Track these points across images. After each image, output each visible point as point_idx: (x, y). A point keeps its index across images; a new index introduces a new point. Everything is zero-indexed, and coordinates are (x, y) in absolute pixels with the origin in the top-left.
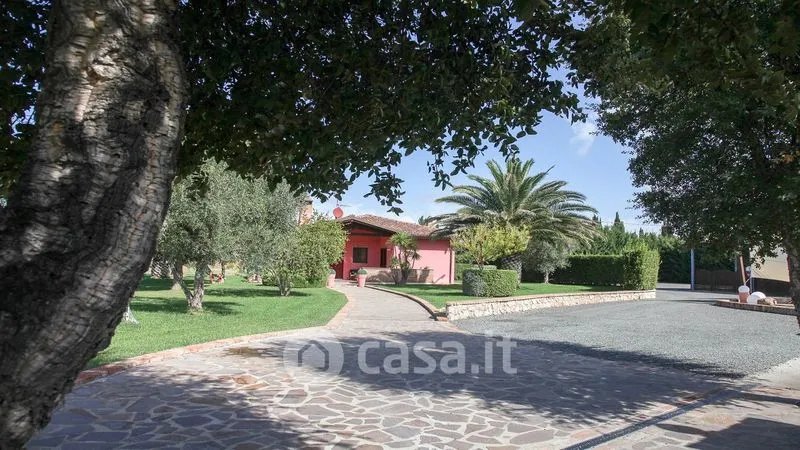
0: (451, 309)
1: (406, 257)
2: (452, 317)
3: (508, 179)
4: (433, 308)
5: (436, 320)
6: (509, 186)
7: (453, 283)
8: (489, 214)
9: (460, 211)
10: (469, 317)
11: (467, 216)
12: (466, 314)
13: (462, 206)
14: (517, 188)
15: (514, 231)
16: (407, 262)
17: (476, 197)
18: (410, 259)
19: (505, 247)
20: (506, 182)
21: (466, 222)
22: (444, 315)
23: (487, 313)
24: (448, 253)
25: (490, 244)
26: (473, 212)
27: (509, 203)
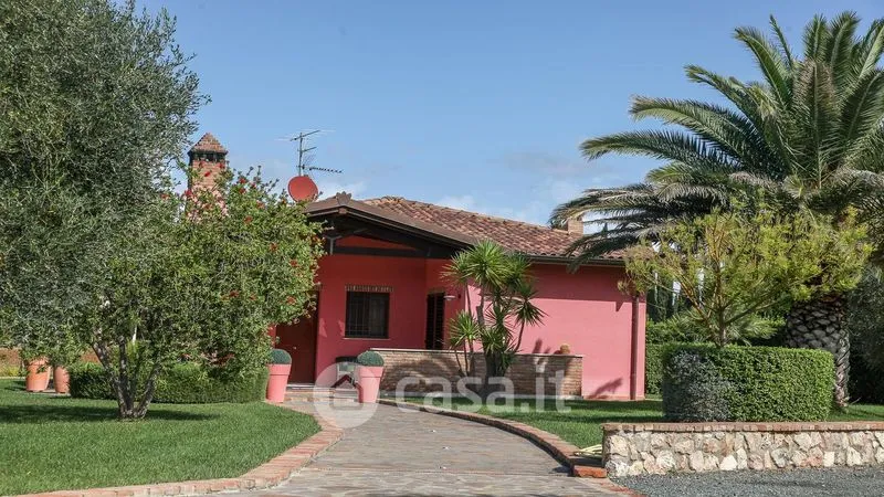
0: (618, 444)
1: (499, 317)
2: (622, 469)
3: (806, 78)
4: (567, 449)
5: (572, 473)
6: (810, 101)
7: (640, 396)
8: (746, 186)
9: (656, 175)
10: (672, 472)
11: (677, 190)
12: (665, 461)
13: (665, 163)
14: (836, 106)
15: (820, 232)
16: (502, 330)
17: (707, 137)
18: (510, 321)
19: (792, 274)
20: (801, 89)
21: (674, 210)
22: (598, 461)
23: (729, 464)
24: (627, 306)
25: (746, 269)
26: (697, 180)
27: (811, 152)
